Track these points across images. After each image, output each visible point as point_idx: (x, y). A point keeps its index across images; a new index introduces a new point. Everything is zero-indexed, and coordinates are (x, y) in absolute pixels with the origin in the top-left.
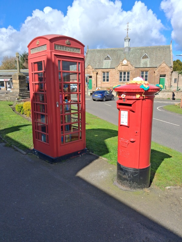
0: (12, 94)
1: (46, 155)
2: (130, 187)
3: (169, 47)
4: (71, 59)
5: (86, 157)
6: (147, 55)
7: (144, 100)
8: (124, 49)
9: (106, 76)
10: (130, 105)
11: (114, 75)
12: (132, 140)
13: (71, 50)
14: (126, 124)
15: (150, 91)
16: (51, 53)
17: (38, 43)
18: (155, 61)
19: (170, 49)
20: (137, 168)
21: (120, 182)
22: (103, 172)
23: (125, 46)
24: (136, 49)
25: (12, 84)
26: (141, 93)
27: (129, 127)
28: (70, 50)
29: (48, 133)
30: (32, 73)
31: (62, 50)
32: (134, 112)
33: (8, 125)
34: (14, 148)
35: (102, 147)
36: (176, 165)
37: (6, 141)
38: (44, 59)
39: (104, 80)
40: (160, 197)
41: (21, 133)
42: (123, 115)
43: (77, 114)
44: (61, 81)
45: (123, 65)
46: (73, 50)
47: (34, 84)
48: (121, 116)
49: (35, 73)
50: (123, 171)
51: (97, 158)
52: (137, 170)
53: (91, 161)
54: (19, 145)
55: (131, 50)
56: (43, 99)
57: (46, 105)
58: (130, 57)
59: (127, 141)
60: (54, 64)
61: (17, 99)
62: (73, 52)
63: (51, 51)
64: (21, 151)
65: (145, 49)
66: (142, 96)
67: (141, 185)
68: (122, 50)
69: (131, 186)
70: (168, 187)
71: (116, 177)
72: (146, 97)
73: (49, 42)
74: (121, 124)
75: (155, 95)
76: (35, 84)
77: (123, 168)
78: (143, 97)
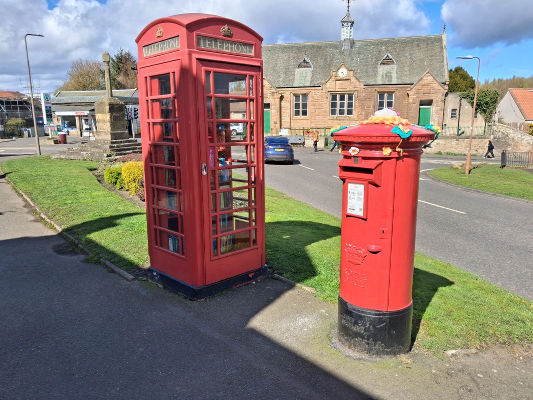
0: (95, 145)
1: (179, 280)
2: (369, 351)
3: (440, 40)
4: (233, 69)
5: (267, 286)
6: (391, 57)
7: (401, 161)
8: (341, 43)
9: (301, 103)
10: (370, 171)
11: (319, 101)
12: (373, 248)
13: (234, 49)
14: (361, 214)
15: (413, 140)
16: (190, 55)
17: (161, 32)
18: (410, 71)
19: (442, 43)
20: (384, 309)
21: (347, 340)
22: (306, 319)
23: (343, 39)
24: (368, 44)
25: (95, 122)
26: (393, 145)
27: (366, 220)
28: (232, 48)
29: (182, 232)
30: (147, 101)
31: (214, 48)
32: (377, 186)
33: (91, 214)
34: (106, 267)
35: (302, 264)
36: (465, 303)
37: (86, 250)
38: (173, 69)
39: (297, 113)
40: (434, 374)
41: (120, 231)
42: (353, 193)
43: (247, 190)
44: (212, 118)
45: (338, 78)
46: (238, 49)
47: (151, 124)
48: (349, 195)
49: (153, 100)
50: (353, 317)
51: (291, 287)
52: (384, 315)
53: (278, 295)
54: (117, 259)
55: (357, 45)
56: (171, 158)
57: (179, 170)
58: (354, 61)
59: (362, 251)
60: (196, 79)
61: (107, 157)
62: (238, 52)
63: (190, 51)
64: (122, 271)
65: (386, 43)
66: (395, 151)
67: (393, 346)
68: (336, 47)
69: (371, 350)
70: (451, 352)
71: (336, 330)
72: (405, 154)
73: (184, 30)
74: (349, 212)
75: (423, 149)
76: (154, 124)
77: (354, 309)
78: (399, 152)
